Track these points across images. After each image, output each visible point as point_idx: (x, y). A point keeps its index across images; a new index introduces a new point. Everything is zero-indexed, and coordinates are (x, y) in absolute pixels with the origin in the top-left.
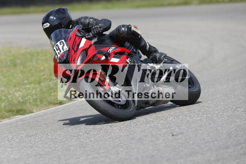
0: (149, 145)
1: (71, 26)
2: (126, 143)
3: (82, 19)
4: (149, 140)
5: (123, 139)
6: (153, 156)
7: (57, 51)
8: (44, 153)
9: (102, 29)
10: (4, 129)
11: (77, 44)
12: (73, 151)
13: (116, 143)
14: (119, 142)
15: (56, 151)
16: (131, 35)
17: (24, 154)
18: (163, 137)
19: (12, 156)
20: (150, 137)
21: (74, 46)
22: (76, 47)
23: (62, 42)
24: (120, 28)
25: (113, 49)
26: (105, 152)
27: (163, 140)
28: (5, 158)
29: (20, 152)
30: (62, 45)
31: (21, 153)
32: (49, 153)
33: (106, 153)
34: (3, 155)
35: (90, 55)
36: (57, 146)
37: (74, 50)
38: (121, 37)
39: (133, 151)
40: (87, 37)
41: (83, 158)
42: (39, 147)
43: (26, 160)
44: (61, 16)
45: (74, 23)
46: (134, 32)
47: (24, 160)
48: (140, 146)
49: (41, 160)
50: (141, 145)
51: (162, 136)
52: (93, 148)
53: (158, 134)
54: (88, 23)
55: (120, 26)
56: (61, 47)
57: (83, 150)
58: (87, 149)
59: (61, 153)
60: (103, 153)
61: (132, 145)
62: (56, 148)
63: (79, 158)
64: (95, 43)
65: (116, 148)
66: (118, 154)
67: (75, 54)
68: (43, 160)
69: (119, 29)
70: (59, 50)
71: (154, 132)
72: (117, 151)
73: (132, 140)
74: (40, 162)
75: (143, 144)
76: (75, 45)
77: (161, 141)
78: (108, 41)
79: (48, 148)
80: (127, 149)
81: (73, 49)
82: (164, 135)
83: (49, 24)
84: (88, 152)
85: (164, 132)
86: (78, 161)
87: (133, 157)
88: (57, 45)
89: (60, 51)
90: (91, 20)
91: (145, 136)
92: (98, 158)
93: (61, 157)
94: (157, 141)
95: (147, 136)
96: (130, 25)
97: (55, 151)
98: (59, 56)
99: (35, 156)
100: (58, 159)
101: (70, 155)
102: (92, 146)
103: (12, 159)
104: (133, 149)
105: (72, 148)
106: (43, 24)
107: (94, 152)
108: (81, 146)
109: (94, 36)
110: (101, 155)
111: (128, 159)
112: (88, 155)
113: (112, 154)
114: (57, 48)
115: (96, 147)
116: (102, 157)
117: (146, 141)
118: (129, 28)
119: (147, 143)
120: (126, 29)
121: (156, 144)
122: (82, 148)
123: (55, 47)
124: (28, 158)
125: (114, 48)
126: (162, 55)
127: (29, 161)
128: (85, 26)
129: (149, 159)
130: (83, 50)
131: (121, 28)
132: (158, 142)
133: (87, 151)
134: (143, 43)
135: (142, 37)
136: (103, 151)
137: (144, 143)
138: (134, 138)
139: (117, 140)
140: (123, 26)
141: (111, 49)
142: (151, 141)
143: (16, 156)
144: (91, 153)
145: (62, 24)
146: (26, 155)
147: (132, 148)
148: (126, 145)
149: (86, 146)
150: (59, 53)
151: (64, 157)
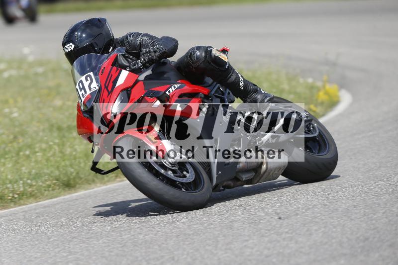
0: (361, 221)
1: (111, 48)
2: (323, 218)
3: (130, 36)
4: (360, 212)
5: (319, 211)
6: (367, 239)
7: (81, 91)
8: (191, 233)
9: (157, 54)
10: (128, 192)
11: (112, 80)
12: (238, 230)
13: (307, 218)
14: (313, 215)
15: (210, 228)
16: (212, 63)
17: (160, 233)
18: (384, 208)
19: (141, 237)
20: (364, 208)
21: (107, 84)
22: (111, 84)
23: (90, 76)
24: (193, 51)
25: (176, 87)
26: (290, 232)
27: (384, 213)
28: (130, 240)
29: (152, 231)
30: (89, 81)
31: (155, 232)
32: (199, 232)
33: (292, 233)
34: (126, 234)
35: (134, 99)
36: (211, 222)
37: (108, 90)
38: (195, 68)
39: (334, 230)
40: (132, 67)
41: (255, 241)
42: (185, 223)
43: (163, 244)
44: (96, 31)
45: (118, 43)
46: (217, 58)
47: (160, 243)
48: (346, 222)
49: (187, 243)
50: (347, 220)
51: (382, 206)
52: (270, 225)
53: (375, 204)
54: (140, 43)
55: (193, 49)
56: (86, 84)
57: (255, 228)
58: (260, 226)
59: (219, 232)
60: (287, 232)
61: (332, 221)
62: (212, 224)
63: (247, 241)
64: (147, 78)
65: (306, 225)
66: (311, 234)
67: (110, 96)
68: (189, 244)
69: (191, 53)
70: (83, 90)
71: (369, 199)
72: (308, 230)
73: (333, 212)
74: (185, 246)
75: (352, 220)
76: (109, 81)
77: (380, 215)
78: (171, 74)
79: (197, 223)
80: (325, 227)
81: (106, 87)
82: (386, 204)
83: (73, 46)
84: (262, 231)
85: (384, 200)
86: (245, 246)
87: (334, 241)
88: (81, 82)
89: (86, 92)
90: (145, 38)
91: (355, 206)
92: (279, 242)
93: (219, 239)
94: (374, 214)
95: (357, 206)
96: (210, 47)
97: (209, 230)
98: (83, 99)
99: (177, 236)
100: (213, 242)
101: (233, 236)
102: (268, 221)
103: (140, 242)
104: (335, 227)
105: (236, 225)
106: (64, 45)
107: (272, 232)
108: (250, 221)
109: (145, 66)
110: (283, 236)
111: (326, 243)
112: (263, 236)
113: (300, 234)
114: (81, 87)
115: (275, 223)
116: (284, 239)
117: (356, 213)
118: (208, 51)
119: (358, 217)
120: (203, 54)
121: (372, 220)
122: (252, 226)
123: (77, 85)
124: (166, 240)
125: (178, 85)
126: (266, 97)
127: (167, 244)
128: (135, 48)
129: (361, 244)
130: (122, 91)
131: (195, 52)
132: (375, 216)
133: (261, 229)
134: (233, 77)
135: (231, 68)
136: (287, 230)
137: (353, 217)
138: (337, 209)
139: (309, 212)
140: (198, 48)
141: (173, 87)
142: (364, 214)
143: (147, 237)
144: (266, 233)
145: (95, 45)
146: (162, 235)
147: (332, 225)
148: (323, 220)
149: (259, 222)
150: (83, 95)
151: (223, 238)
